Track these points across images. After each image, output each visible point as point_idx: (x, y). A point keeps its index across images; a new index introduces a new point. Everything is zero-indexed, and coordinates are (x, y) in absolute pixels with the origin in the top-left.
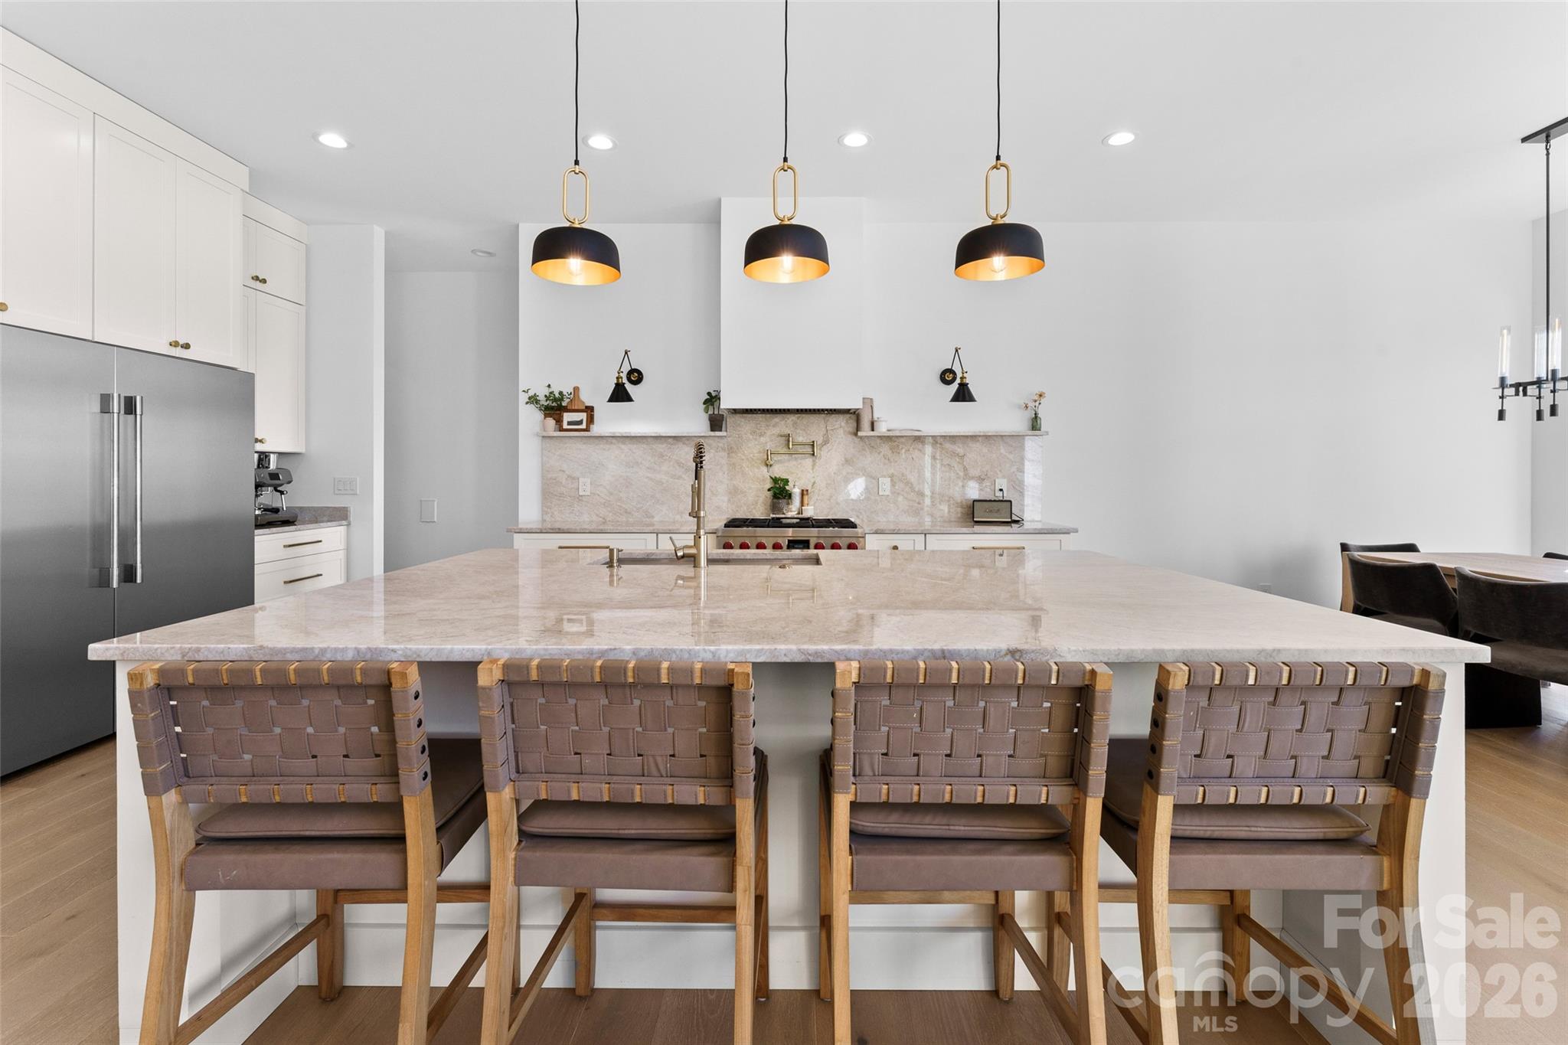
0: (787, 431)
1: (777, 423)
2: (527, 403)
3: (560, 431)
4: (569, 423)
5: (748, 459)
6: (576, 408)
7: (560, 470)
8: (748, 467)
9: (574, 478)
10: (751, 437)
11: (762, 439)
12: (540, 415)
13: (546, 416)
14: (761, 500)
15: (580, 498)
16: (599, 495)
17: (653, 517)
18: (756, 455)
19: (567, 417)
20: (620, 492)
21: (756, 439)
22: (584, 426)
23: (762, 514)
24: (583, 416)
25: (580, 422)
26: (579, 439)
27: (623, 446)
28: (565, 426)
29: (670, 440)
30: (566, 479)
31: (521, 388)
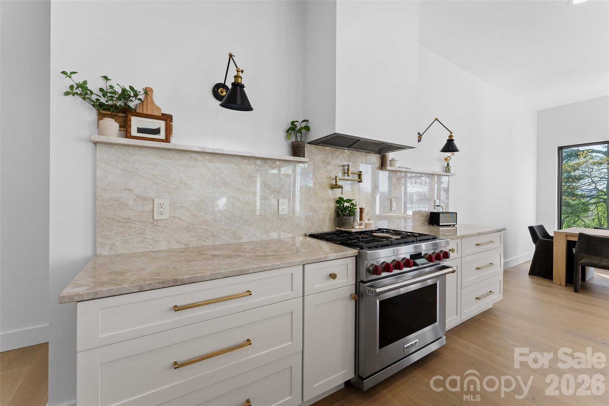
0: (346, 163)
1: (338, 155)
2: (67, 94)
3: (126, 137)
4: (140, 130)
5: (319, 183)
6: (149, 113)
7: (125, 189)
8: (319, 190)
9: (146, 199)
10: (321, 165)
11: (329, 168)
12: (92, 114)
13: (101, 116)
14: (328, 218)
15: (155, 223)
16: (180, 218)
17: (241, 238)
18: (325, 180)
19: (136, 123)
20: (206, 214)
21: (325, 168)
22: (162, 136)
23: (328, 228)
24: (161, 125)
25: (157, 131)
26: (154, 152)
27: (209, 165)
28: (134, 132)
29: (259, 162)
30: (135, 200)
31: (55, 68)
